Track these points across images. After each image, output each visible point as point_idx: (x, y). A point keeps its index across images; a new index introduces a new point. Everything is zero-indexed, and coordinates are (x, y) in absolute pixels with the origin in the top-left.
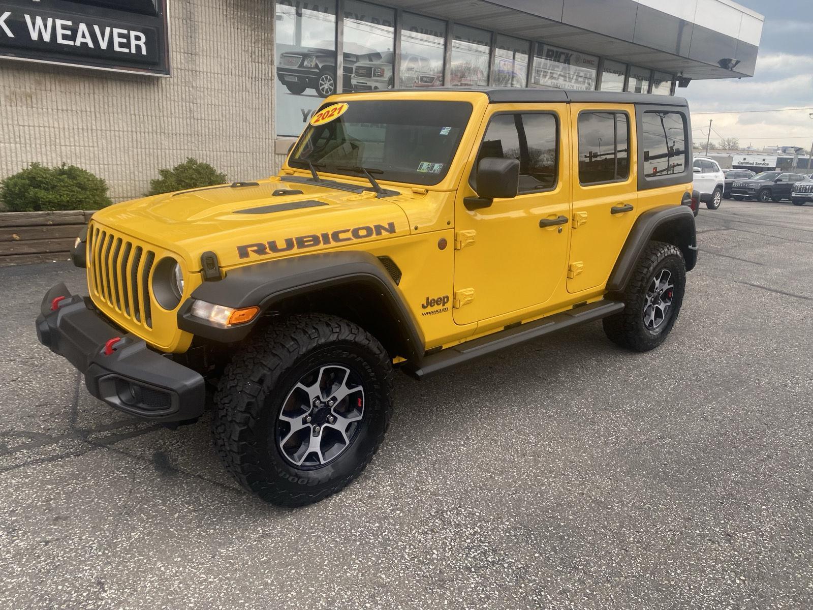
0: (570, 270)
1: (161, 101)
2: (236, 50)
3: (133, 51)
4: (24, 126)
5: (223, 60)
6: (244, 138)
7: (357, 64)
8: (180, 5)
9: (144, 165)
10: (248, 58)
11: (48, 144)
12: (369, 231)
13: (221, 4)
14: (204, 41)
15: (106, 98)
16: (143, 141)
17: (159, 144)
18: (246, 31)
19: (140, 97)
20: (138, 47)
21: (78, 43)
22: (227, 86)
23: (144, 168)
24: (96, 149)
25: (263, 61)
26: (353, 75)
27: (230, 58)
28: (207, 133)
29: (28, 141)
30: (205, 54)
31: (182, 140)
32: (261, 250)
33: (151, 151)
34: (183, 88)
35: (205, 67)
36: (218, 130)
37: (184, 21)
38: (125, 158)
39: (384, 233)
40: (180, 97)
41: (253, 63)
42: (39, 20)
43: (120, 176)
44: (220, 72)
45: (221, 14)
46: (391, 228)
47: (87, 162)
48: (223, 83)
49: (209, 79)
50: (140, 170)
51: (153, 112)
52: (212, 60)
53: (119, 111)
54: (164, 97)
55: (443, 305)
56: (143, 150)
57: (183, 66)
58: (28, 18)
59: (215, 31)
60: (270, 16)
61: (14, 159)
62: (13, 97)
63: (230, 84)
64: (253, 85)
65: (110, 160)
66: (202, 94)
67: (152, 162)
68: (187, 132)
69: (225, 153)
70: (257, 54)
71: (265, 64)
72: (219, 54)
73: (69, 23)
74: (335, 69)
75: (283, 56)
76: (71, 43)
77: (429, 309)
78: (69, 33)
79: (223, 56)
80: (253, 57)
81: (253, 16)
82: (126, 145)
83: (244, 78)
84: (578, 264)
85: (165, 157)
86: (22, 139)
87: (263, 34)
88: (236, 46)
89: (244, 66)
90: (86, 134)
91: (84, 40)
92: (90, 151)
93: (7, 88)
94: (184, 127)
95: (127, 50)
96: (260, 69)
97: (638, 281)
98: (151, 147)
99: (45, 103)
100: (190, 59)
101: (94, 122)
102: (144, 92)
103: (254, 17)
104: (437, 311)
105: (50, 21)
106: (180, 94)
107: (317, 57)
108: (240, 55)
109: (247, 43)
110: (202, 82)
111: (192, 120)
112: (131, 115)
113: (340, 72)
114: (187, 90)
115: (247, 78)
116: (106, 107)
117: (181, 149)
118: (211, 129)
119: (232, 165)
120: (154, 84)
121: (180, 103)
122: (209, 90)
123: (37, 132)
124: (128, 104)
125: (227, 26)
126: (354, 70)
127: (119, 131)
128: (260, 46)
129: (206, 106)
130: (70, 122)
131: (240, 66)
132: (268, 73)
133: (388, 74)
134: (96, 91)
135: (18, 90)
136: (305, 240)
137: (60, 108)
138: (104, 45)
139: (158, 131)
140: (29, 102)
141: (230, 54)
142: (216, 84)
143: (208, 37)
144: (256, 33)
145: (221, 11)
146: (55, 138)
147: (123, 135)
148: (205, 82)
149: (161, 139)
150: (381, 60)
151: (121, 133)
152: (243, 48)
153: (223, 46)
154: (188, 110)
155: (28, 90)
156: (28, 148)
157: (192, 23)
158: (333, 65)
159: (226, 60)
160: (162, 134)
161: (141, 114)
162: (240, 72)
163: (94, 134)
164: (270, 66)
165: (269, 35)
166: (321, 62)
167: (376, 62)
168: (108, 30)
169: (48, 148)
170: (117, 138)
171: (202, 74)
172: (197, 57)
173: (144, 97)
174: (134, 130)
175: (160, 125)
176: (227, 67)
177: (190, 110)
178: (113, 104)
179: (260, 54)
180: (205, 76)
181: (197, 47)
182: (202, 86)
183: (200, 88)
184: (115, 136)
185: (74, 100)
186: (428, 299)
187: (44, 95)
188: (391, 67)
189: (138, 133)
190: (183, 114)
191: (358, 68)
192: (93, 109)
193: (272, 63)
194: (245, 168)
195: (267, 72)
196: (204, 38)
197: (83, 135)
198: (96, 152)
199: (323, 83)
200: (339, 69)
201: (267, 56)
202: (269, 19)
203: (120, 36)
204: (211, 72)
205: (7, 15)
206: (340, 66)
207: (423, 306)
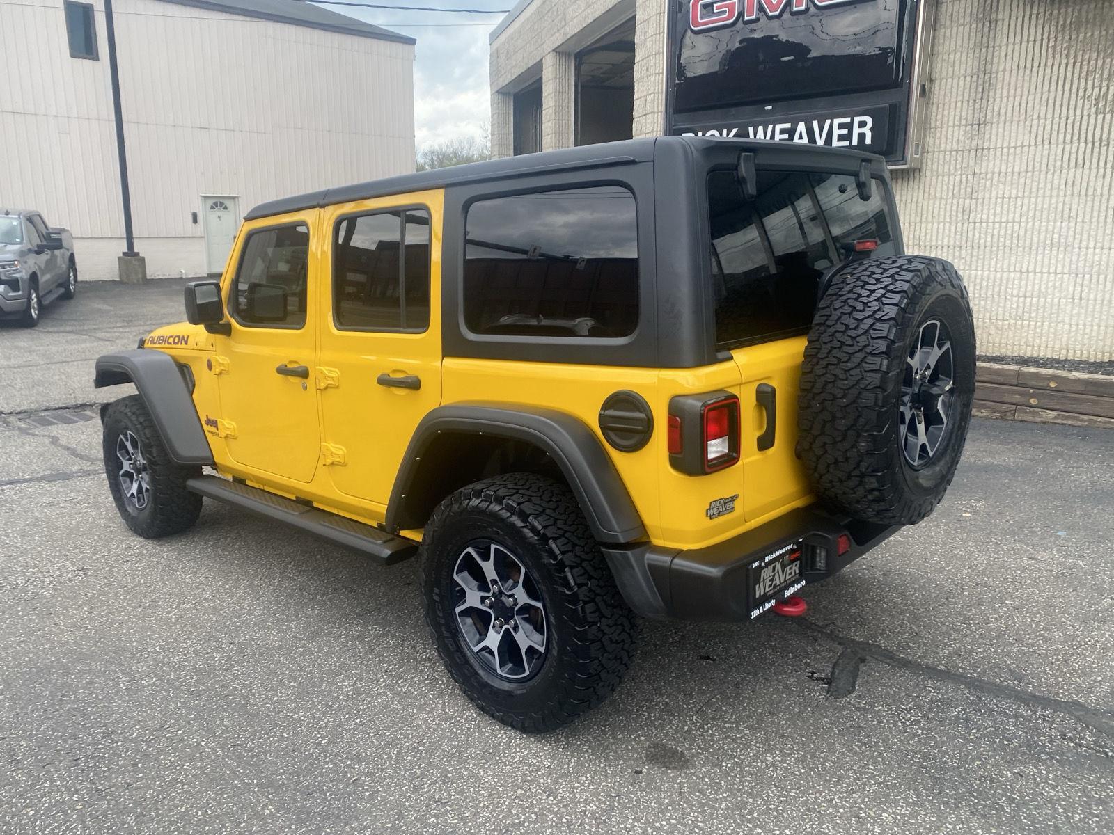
2: (1065, 101)
3: (855, 142)
5: (1035, 122)
6: (1062, 248)
8: (971, 55)
10: (1089, 109)
12: (179, 339)
14: (1004, 99)
18: (1093, 62)
20: (862, 137)
21: (794, 145)
22: (1038, 165)
27: (1050, 115)
28: (988, 244)
34: (958, 177)
35: (1000, 140)
36: (1008, 237)
37: (974, 77)
40: (951, 191)
42: (760, 130)
44: (1025, 144)
45: (1044, 48)
48: (1031, 160)
49: (1005, 158)
51: (907, 217)
52: (1015, 127)
54: (926, 194)
55: (217, 429)
57: (962, 144)
58: (751, 129)
59: (1027, 78)
63: (1045, 159)
64: (1096, 154)
66: (988, 183)
68: (955, 242)
69: (1018, 274)
72: (1030, 114)
73: (788, 126)
79: (1036, 116)
80: (1101, 104)
83: (1075, 145)
84: (334, 448)
91: (801, 141)
94: (950, 236)
95: (847, 143)
100: (975, 133)
102: (899, 191)
104: (214, 433)
105: (770, 128)
106: (951, 187)
108: (1073, 107)
109: (1090, 82)
110: (991, 164)
111: (965, 225)
114: (964, 180)
115: (1082, 145)
118: (996, 237)
119: (1028, 294)
120: (914, 179)
121: (949, 201)
122: (1002, 175)
129: (993, 201)
131: (1069, 126)
141: (1051, 109)
142: (1018, 163)
143: (1012, 92)
145: (1045, 41)
148: (998, 163)
152: (1081, 94)
154: (961, 210)
157: (987, 76)
159: (1042, 121)
168: (828, 122)
171: (992, 153)
172: (988, 128)
175: (915, 234)
176: (1041, 132)
177: (964, 210)
180: (999, 154)
181: (990, 111)
182: (990, 170)
183: (987, 174)
190: (951, 216)
194: (1056, 300)
196: (1005, 93)
203: (841, 126)
204: (1009, 147)
205: (734, 131)
207: (206, 422)
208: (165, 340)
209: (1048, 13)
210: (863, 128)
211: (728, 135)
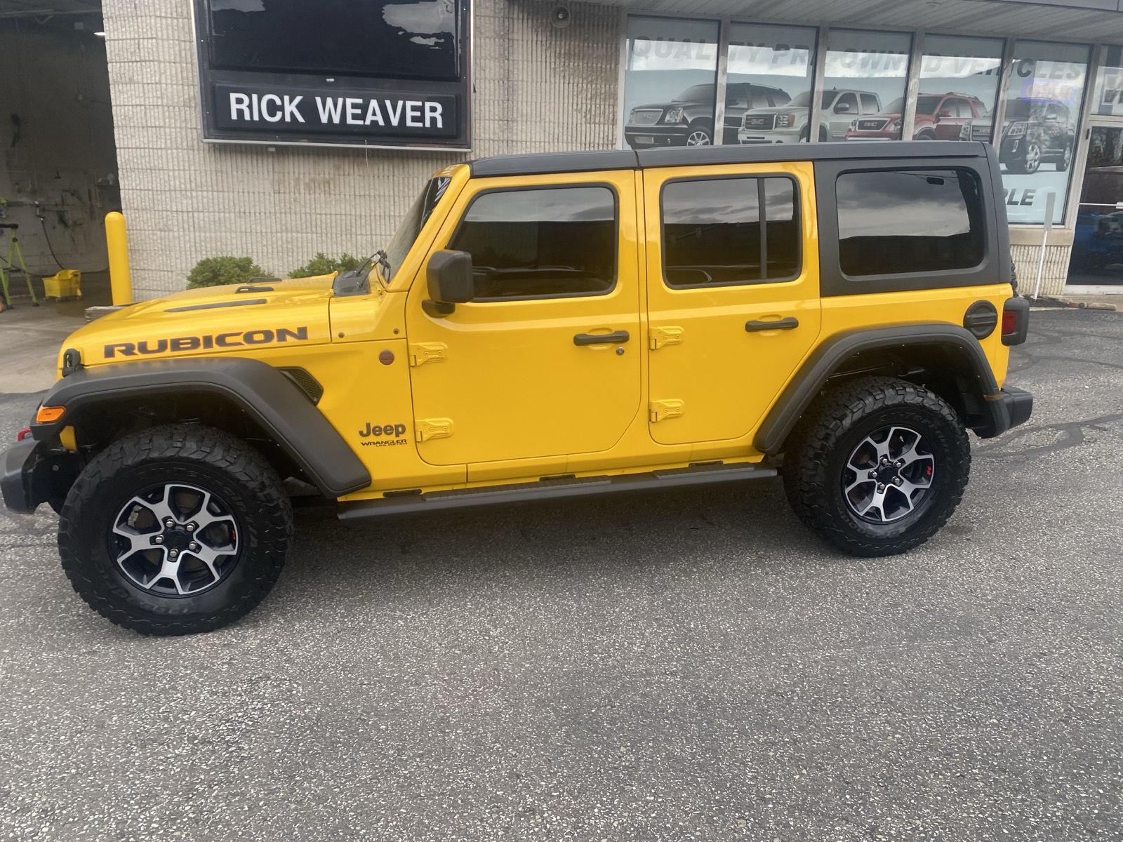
0: (650, 411)
2: (566, 111)
3: (428, 124)
4: (320, 214)
5: (547, 125)
7: (750, 112)
8: (497, 64)
10: (581, 119)
11: (344, 233)
12: (268, 335)
13: (548, 55)
14: (524, 104)
15: (406, 180)
18: (580, 85)
20: (433, 120)
21: (368, 122)
25: (602, 120)
26: (741, 129)
27: (556, 121)
29: (324, 231)
30: (524, 118)
32: (129, 350)
35: (524, 135)
37: (501, 82)
39: (290, 339)
41: (588, 125)
42: (329, 101)
44: (542, 140)
45: (548, 68)
46: (302, 333)
52: (533, 126)
55: (397, 435)
57: (497, 135)
58: (318, 100)
59: (539, 89)
60: (613, 62)
61: (310, 250)
62: (312, 184)
70: (593, 113)
71: (604, 124)
72: (543, 117)
73: (360, 101)
74: (712, 122)
75: (635, 111)
76: (361, 122)
77: (372, 438)
78: (359, 111)
79: (547, 120)
80: (588, 116)
81: (590, 65)
83: (574, 145)
84: (668, 403)
86: (319, 229)
87: (603, 86)
88: (566, 105)
89: (575, 129)
90: (383, 221)
91: (374, 118)
93: (307, 175)
95: (420, 125)
96: (597, 131)
97: (819, 439)
99: (342, 189)
100: (505, 127)
101: (392, 208)
103: (592, 67)
104: (386, 443)
105: (340, 101)
107: (685, 108)
108: (570, 116)
109: (580, 100)
113: (719, 126)
115: (578, 145)
116: (406, 190)
123: (334, 221)
125: (555, 82)
126: (743, 121)
128: (598, 101)
130: (368, 208)
131: (570, 130)
132: (608, 136)
133: (800, 123)
134: (396, 173)
135: (317, 176)
136: (182, 341)
137: (357, 193)
138: (395, 121)
140: (327, 189)
141: (557, 116)
143: (529, 98)
144: (594, 86)
145: (548, 63)
146: (351, 226)
150: (790, 103)
152: (575, 107)
153: (548, 107)
155: (327, 176)
156: (324, 238)
157: (511, 83)
158: (711, 117)
159: (552, 124)
162: (570, 138)
163: (392, 221)
164: (611, 126)
165: (612, 86)
166: (690, 115)
167: (780, 107)
168: (400, 103)
169: (344, 237)
171: (520, 144)
172: (515, 124)
176: (552, 133)
178: (413, 186)
179: (598, 112)
180: (524, 146)
181: (515, 111)
185: (372, 183)
186: (368, 425)
187: (342, 180)
188: (807, 112)
191: (749, 118)
192: (392, 193)
193: (614, 122)
195: (606, 134)
196: (525, 99)
199: (693, 142)
200: (719, 120)
201: (607, 114)
202: (613, 66)
203: (414, 109)
204: (531, 142)
205: (298, 99)
206: (720, 116)
207: (361, 433)
208: (208, 341)
209: (548, 43)
210: (434, 113)
211: (291, 101)
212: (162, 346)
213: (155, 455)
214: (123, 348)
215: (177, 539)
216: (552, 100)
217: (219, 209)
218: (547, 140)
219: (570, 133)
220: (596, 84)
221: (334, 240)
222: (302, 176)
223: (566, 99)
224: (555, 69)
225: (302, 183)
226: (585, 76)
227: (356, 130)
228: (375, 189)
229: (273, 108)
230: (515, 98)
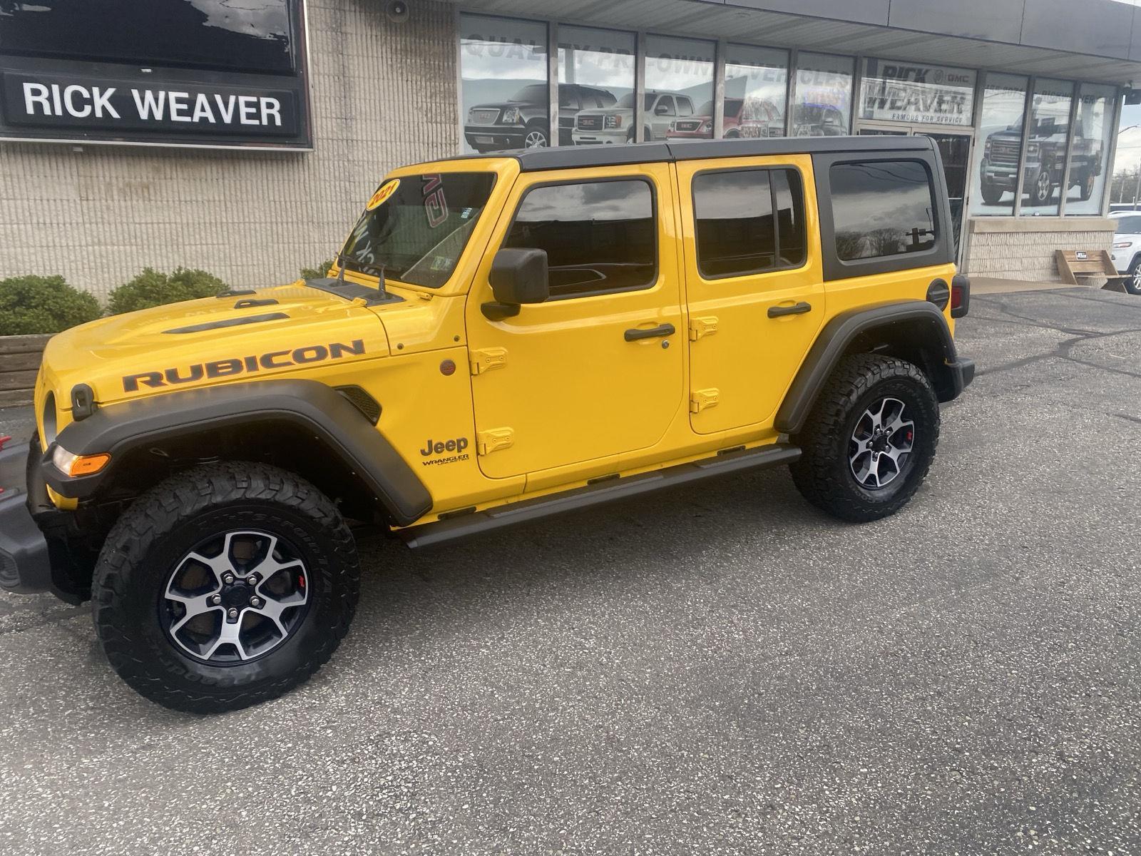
0: (691, 401)
1: (307, 181)
2: (406, 109)
3: (265, 122)
4: (140, 224)
5: (388, 123)
7: (581, 113)
8: (331, 58)
9: (288, 265)
10: (422, 118)
11: (169, 244)
12: (321, 353)
13: (384, 50)
14: (363, 101)
15: (238, 182)
16: (285, 234)
17: (306, 237)
18: (419, 83)
19: (281, 179)
20: (271, 117)
21: (196, 119)
22: (394, 157)
23: (288, 268)
24: (227, 246)
25: (443, 120)
26: (574, 129)
27: (397, 119)
29: (145, 242)
30: (364, 117)
31: (336, 230)
32: (155, 379)
33: (297, 245)
34: (336, 162)
35: (364, 134)
37: (336, 78)
38: (263, 257)
39: (345, 354)
40: (332, 174)
41: (430, 124)
42: (149, 95)
43: (257, 279)
44: (384, 139)
45: (385, 65)
46: (358, 347)
47: (217, 263)
48: (389, 153)
49: (370, 149)
50: (283, 271)
51: (298, 197)
52: (374, 125)
53: (255, 197)
54: (312, 176)
55: (459, 451)
56: (286, 245)
57: (335, 134)
58: (135, 93)
59: (377, 86)
60: (450, 60)
61: (130, 264)
62: (127, 190)
63: (398, 153)
64: (430, 152)
65: (244, 259)
66: (361, 169)
67: (297, 260)
68: (343, 219)
70: (434, 112)
71: (446, 123)
72: (383, 115)
73: (185, 95)
74: (546, 124)
75: (473, 111)
76: (188, 119)
77: (434, 456)
78: (185, 107)
79: (388, 117)
80: (429, 115)
81: (427, 62)
82: (264, 240)
83: (417, 144)
84: (707, 393)
85: (315, 253)
86: (139, 240)
87: (442, 84)
88: (406, 103)
89: (416, 128)
90: (214, 229)
91: (203, 115)
92: (219, 250)
93: (120, 179)
94: (338, 214)
95: (256, 122)
96: (439, 130)
97: (832, 416)
98: (296, 240)
99: (165, 194)
100: (344, 126)
101: (224, 214)
102: (286, 173)
103: (430, 64)
104: (448, 460)
105: (162, 95)
106: (332, 170)
107: (521, 108)
108: (411, 115)
109: (419, 98)
110: (360, 153)
111: (349, 204)
112: (270, 202)
113: (555, 126)
114: (341, 165)
115: (421, 145)
116: (239, 194)
117: (335, 242)
120: (298, 161)
121: (333, 183)
122: (370, 163)
123: (156, 231)
124: (265, 188)
125: (393, 79)
126: (576, 122)
127: (255, 223)
128: (438, 100)
129: (367, 184)
130: (195, 215)
131: (412, 129)
132: (450, 135)
133: (626, 123)
134: (226, 175)
135: (133, 180)
136: (219, 366)
137: (182, 199)
138: (227, 118)
139: (305, 220)
140: (146, 194)
141: (397, 114)
142: (380, 155)
143: (367, 96)
144: (433, 84)
145: (385, 59)
146: (178, 236)
147: (261, 227)
148: (365, 153)
149: (308, 230)
150: (616, 105)
151: (258, 225)
152: (415, 106)
153: (387, 105)
154: (343, 191)
155: (145, 180)
156: (146, 251)
157: (347, 79)
158: (546, 117)
159: (392, 122)
160: (310, 224)
161: (282, 199)
162: (412, 137)
163: (225, 229)
164: (452, 126)
165: (451, 85)
166: (526, 115)
167: (608, 108)
168: (232, 99)
169: (169, 248)
170: (253, 232)
171: (360, 144)
172: (354, 123)
173: (286, 178)
174: (274, 220)
175: (307, 213)
176: (393, 131)
177: (346, 192)
178: (247, 190)
179: (439, 111)
180: (365, 146)
181: (353, 109)
182: (361, 159)
183: (359, 161)
184: (250, 229)
185: (199, 188)
186: (430, 442)
187: (163, 185)
188: (631, 113)
189: (280, 225)
190: (336, 196)
191: (581, 118)
192: (222, 198)
193: (455, 121)
195: (448, 134)
196: (363, 96)
197: (211, 230)
198: (227, 251)
199: (531, 142)
200: (554, 121)
201: (447, 113)
202: (450, 64)
203: (248, 104)
204: (372, 141)
205: (110, 91)
206: (554, 117)
207: (423, 452)
208: (251, 363)
209: (383, 37)
210: (271, 109)
211: (101, 95)
212: (197, 372)
213: (218, 499)
214: (148, 378)
215: (237, 596)
216: (391, 97)
217: (11, 220)
218: (388, 140)
219: (412, 133)
220: (435, 82)
221: (158, 252)
222: (114, 181)
223: (405, 97)
224: (392, 66)
225: (115, 188)
226: (423, 73)
227: (182, 128)
228: (202, 193)
229: (79, 102)
230: (353, 95)
